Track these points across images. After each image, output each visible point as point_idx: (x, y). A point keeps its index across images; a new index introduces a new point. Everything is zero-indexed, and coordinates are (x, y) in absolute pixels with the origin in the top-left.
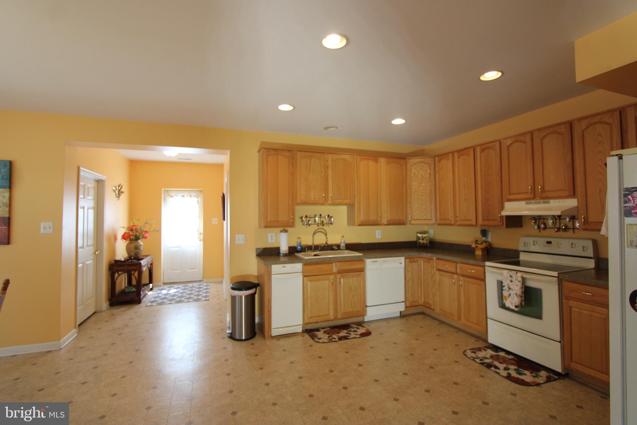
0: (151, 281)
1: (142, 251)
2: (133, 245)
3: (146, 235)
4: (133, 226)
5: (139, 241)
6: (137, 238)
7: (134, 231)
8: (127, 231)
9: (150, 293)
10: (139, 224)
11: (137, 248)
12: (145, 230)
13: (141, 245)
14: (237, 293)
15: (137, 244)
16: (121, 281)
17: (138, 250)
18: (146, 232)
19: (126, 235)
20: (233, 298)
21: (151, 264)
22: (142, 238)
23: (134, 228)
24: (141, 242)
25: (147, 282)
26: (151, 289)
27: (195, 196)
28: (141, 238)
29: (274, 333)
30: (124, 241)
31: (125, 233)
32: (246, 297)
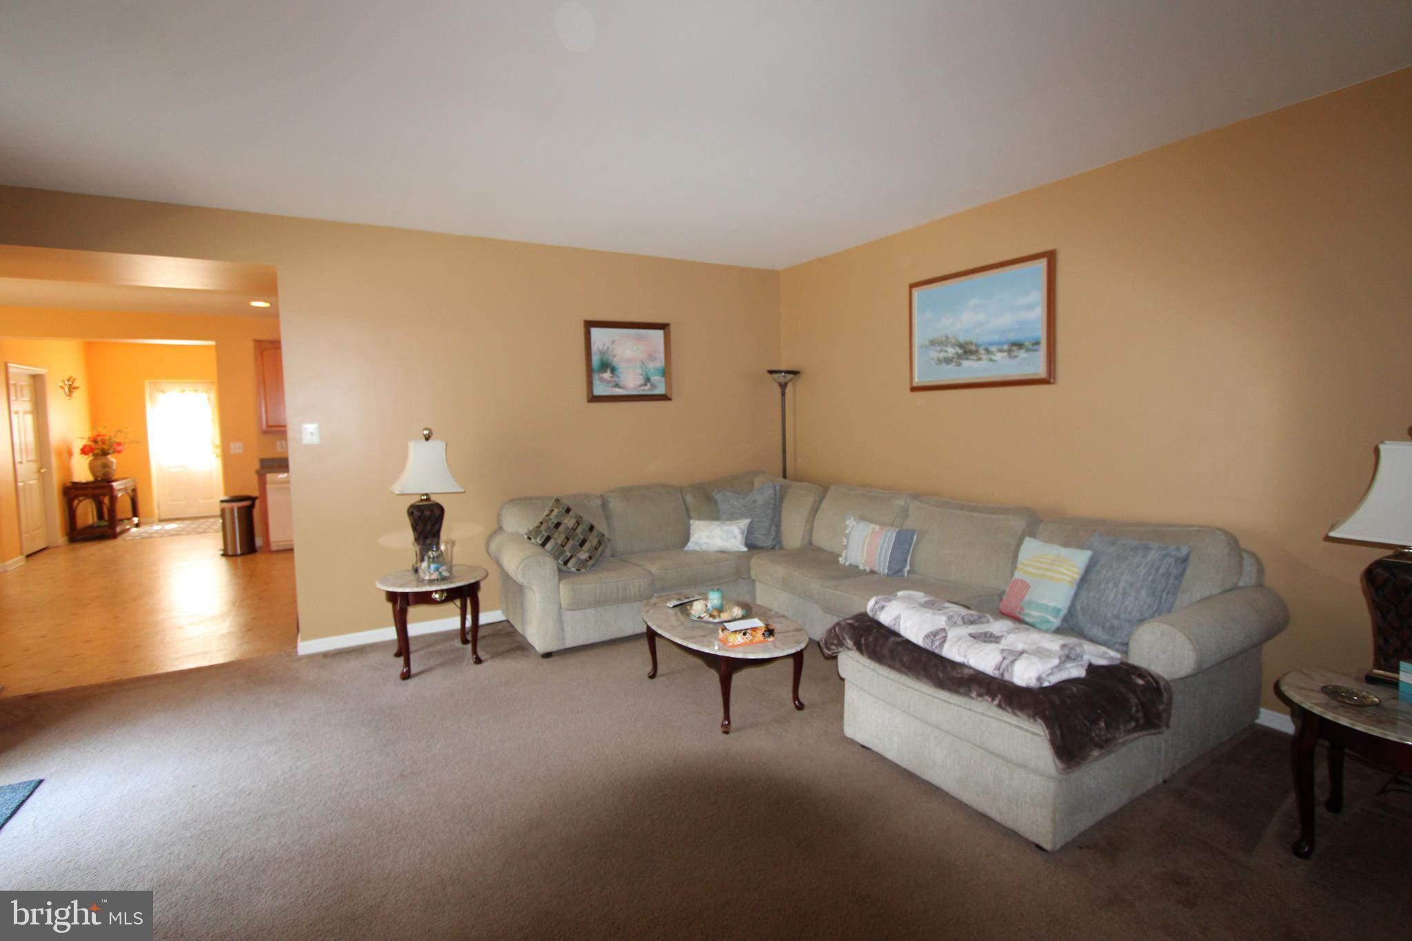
0: (135, 514)
1: (115, 470)
2: (99, 463)
3: (118, 448)
4: (98, 436)
5: (109, 457)
6: (105, 453)
7: (100, 443)
8: (89, 443)
9: (134, 530)
10: (108, 432)
11: (106, 466)
12: (117, 440)
13: (112, 462)
14: (225, 505)
15: (104, 461)
16: (86, 514)
17: (107, 469)
18: (119, 444)
19: (88, 449)
20: (223, 511)
21: (134, 490)
22: (114, 452)
23: (99, 439)
24: (112, 458)
25: (130, 514)
26: (137, 525)
27: (202, 391)
28: (111, 452)
29: (274, 547)
30: (85, 457)
31: (85, 446)
32: (240, 509)
